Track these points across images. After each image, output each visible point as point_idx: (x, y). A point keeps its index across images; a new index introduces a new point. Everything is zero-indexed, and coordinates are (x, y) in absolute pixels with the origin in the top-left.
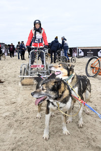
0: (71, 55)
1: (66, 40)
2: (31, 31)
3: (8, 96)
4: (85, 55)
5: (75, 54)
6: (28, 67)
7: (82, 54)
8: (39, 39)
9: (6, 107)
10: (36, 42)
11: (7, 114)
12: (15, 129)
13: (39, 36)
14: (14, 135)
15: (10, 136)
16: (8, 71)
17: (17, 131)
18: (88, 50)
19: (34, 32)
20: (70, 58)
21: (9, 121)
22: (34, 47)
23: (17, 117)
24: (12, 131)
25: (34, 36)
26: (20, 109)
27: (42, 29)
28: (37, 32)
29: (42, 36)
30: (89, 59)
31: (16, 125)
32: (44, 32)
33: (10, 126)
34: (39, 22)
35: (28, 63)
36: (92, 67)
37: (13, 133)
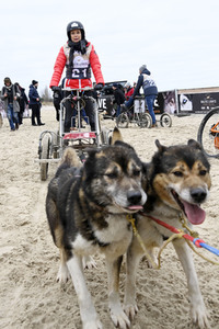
0: (161, 110)
1: (149, 73)
2: (62, 50)
3: (10, 208)
4: (196, 109)
6: (58, 138)
7: (189, 106)
8: (81, 70)
9: (6, 235)
10: (74, 76)
11: (8, 250)
12: (28, 285)
13: (80, 61)
14: (24, 301)
15: (13, 302)
16: (10, 152)
17: (32, 290)
18: (203, 96)
20: (158, 117)
21: (12, 266)
22: (69, 89)
23: (30, 258)
24: (19, 290)
25: (68, 63)
26: (39, 238)
27: (87, 44)
28: (76, 53)
30: (203, 116)
31: (29, 274)
32: (93, 52)
33: (15, 277)
35: (56, 130)
36: (213, 134)
37: (22, 296)
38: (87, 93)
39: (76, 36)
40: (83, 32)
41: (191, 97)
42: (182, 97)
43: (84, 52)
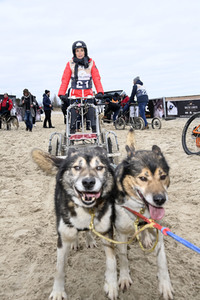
0: (151, 115)
1: (141, 84)
2: (68, 64)
3: (25, 197)
4: (181, 113)
5: (160, 113)
6: (65, 138)
7: (174, 111)
9: (22, 220)
11: (23, 232)
12: (40, 263)
13: (84, 74)
14: (38, 275)
15: (28, 276)
16: (25, 151)
17: (44, 266)
18: (187, 103)
19: (72, 67)
20: (149, 121)
21: (27, 246)
23: (43, 238)
24: (33, 266)
25: (73, 76)
26: (49, 222)
27: (89, 60)
28: (80, 67)
29: (90, 75)
30: (186, 120)
31: (41, 253)
32: (94, 67)
33: (29, 255)
34: (83, 44)
35: (63, 132)
36: (195, 134)
37: (35, 271)
38: (89, 101)
39: (80, 54)
40: (85, 50)
41: (176, 104)
42: (169, 104)
43: (87, 67)
